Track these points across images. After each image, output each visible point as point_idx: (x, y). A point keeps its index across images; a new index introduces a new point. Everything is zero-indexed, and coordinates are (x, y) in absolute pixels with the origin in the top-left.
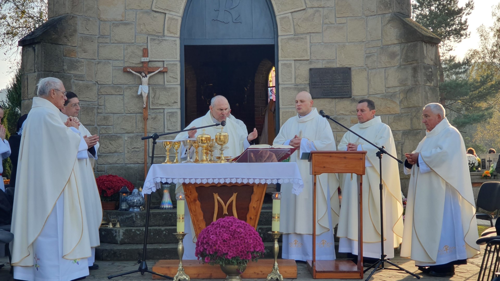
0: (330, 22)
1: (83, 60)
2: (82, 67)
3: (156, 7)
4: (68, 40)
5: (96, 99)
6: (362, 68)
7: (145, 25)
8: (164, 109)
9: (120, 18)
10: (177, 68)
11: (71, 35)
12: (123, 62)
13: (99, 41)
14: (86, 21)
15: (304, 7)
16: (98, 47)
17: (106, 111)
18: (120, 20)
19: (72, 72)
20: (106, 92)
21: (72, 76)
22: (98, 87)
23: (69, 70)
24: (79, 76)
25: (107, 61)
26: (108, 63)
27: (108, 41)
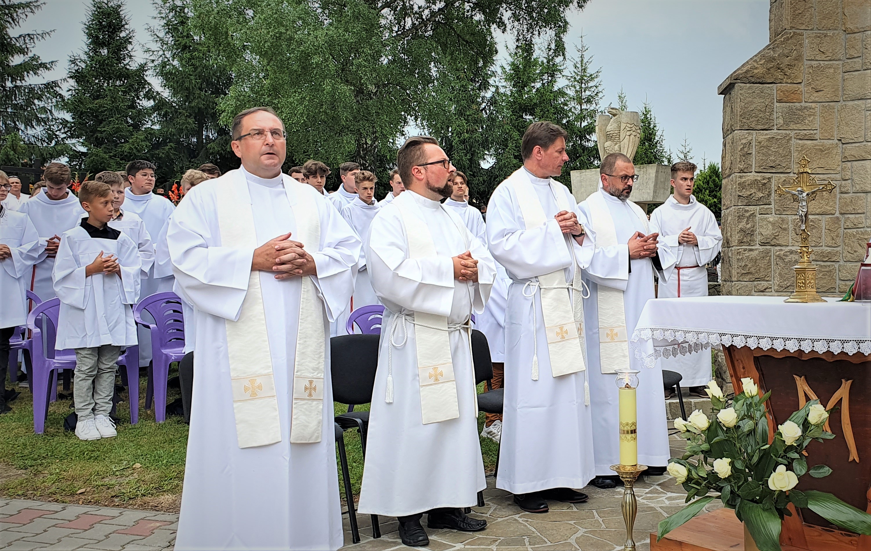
1: (813, 105)
2: (812, 117)
4: (785, 75)
5: (839, 169)
11: (790, 66)
13: (845, 70)
14: (819, 37)
16: (844, 80)
17: (854, 189)
19: (792, 126)
20: (855, 157)
21: (792, 134)
22: (842, 148)
23: (786, 123)
24: (805, 132)
25: (856, 102)
26: (858, 106)
27: (858, 67)
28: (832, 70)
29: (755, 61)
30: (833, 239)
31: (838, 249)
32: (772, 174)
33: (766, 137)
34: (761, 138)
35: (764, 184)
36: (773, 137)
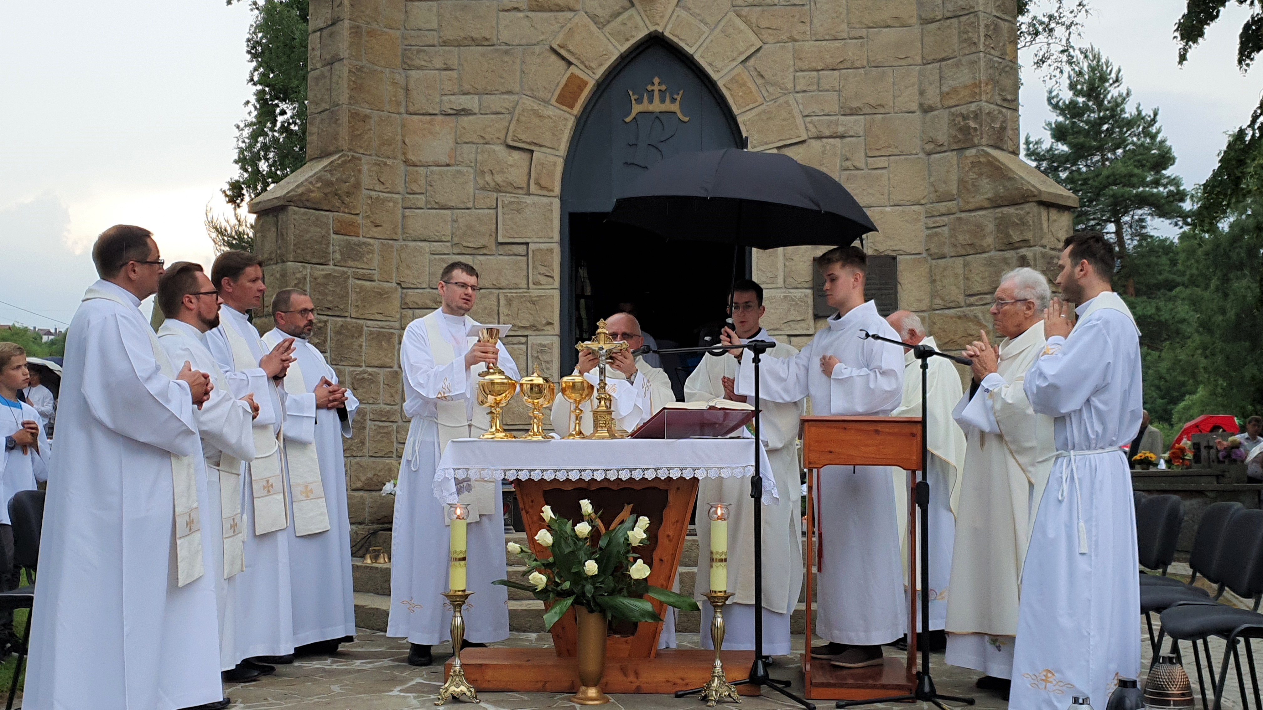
0: (854, 166)
1: (371, 241)
2: (371, 255)
3: (516, 138)
4: (343, 203)
5: (398, 316)
6: (918, 256)
7: (492, 174)
8: (527, 336)
9: (444, 159)
10: (552, 258)
11: (348, 194)
12: (449, 244)
13: (406, 206)
14: (379, 165)
15: (804, 137)
16: (404, 217)
18: (443, 164)
19: (351, 263)
20: (417, 304)
21: (350, 271)
22: (402, 293)
23: (344, 259)
24: (364, 271)
25: (419, 243)
26: (421, 247)
27: (421, 204)
28: (391, 204)
29: (311, 183)
30: (392, 396)
31: (396, 407)
32: (327, 317)
33: (323, 273)
34: (317, 273)
35: (320, 328)
36: (330, 274)
